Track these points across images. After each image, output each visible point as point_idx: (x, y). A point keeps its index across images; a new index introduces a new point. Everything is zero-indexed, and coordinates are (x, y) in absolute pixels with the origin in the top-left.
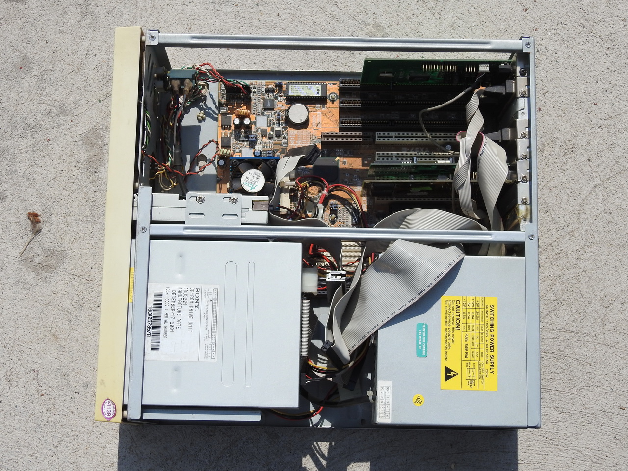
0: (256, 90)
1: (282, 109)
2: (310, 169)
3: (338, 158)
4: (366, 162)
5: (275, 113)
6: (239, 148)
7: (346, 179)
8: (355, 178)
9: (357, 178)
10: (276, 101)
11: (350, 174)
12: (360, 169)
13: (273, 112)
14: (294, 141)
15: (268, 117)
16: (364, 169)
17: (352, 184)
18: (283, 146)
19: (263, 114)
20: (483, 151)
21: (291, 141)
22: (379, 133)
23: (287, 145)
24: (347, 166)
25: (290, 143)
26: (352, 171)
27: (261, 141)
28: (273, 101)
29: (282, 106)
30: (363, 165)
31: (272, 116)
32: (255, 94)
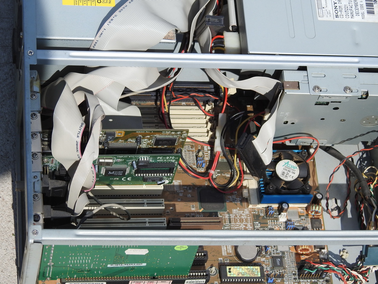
0: (293, 277)
1: (265, 258)
2: (228, 200)
3: (201, 211)
4: (171, 208)
5: (270, 254)
6: (302, 219)
7: (190, 191)
8: (181, 192)
9: (179, 193)
10: (271, 266)
11: (187, 196)
12: (177, 201)
13: (273, 255)
14: (247, 228)
15: (277, 250)
16: (172, 201)
17: (184, 187)
18: (258, 223)
19: (283, 253)
20: (81, 126)
21: (251, 228)
22: (164, 226)
23: (254, 224)
24: (191, 204)
25: (251, 225)
26: (185, 199)
27: (280, 227)
28: (275, 265)
29: (264, 261)
30: (174, 206)
31: (273, 251)
32: (294, 272)
